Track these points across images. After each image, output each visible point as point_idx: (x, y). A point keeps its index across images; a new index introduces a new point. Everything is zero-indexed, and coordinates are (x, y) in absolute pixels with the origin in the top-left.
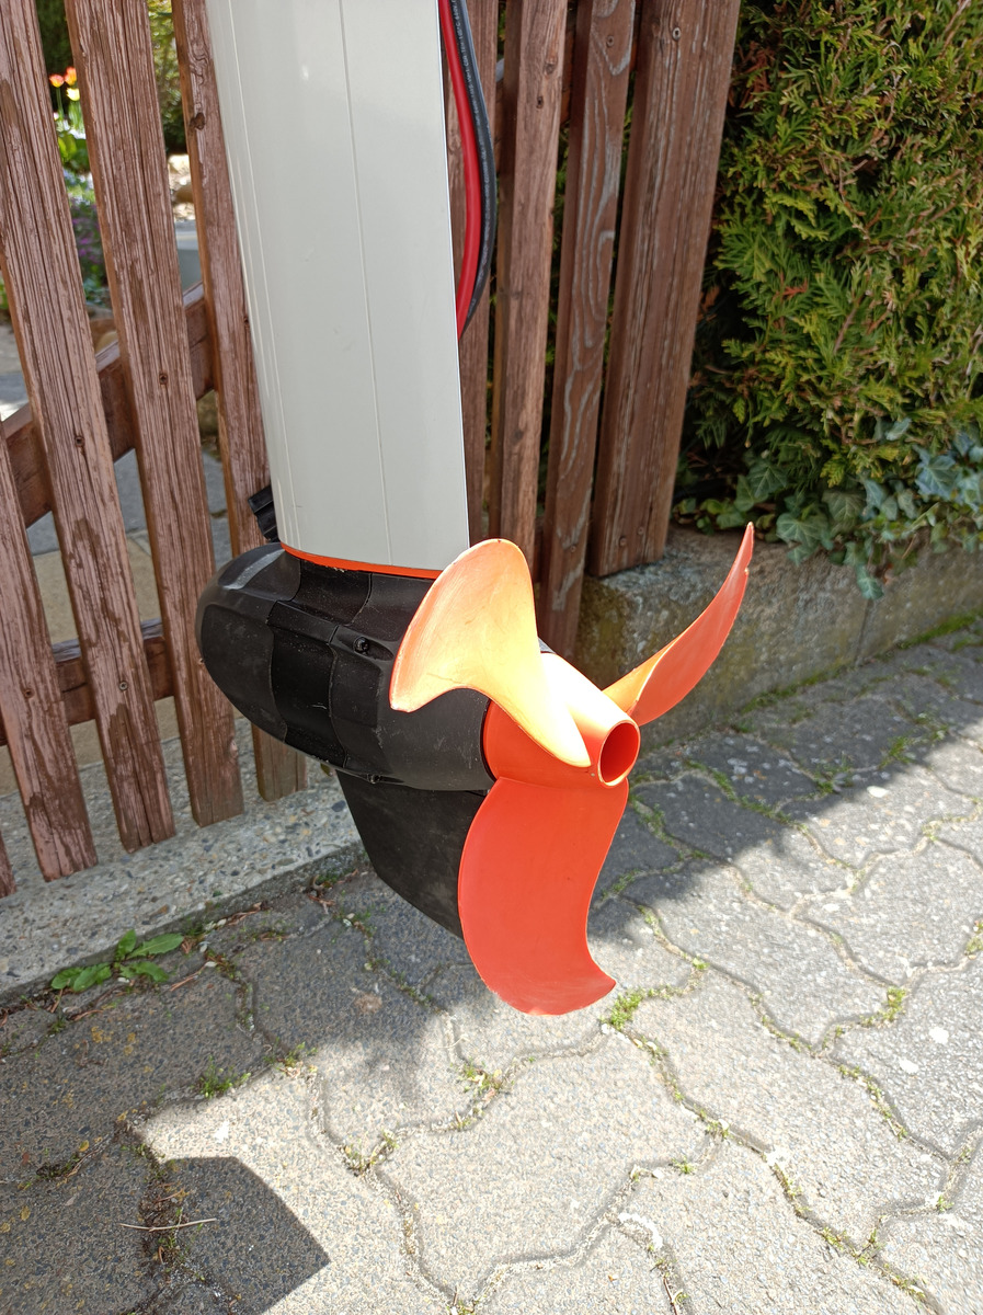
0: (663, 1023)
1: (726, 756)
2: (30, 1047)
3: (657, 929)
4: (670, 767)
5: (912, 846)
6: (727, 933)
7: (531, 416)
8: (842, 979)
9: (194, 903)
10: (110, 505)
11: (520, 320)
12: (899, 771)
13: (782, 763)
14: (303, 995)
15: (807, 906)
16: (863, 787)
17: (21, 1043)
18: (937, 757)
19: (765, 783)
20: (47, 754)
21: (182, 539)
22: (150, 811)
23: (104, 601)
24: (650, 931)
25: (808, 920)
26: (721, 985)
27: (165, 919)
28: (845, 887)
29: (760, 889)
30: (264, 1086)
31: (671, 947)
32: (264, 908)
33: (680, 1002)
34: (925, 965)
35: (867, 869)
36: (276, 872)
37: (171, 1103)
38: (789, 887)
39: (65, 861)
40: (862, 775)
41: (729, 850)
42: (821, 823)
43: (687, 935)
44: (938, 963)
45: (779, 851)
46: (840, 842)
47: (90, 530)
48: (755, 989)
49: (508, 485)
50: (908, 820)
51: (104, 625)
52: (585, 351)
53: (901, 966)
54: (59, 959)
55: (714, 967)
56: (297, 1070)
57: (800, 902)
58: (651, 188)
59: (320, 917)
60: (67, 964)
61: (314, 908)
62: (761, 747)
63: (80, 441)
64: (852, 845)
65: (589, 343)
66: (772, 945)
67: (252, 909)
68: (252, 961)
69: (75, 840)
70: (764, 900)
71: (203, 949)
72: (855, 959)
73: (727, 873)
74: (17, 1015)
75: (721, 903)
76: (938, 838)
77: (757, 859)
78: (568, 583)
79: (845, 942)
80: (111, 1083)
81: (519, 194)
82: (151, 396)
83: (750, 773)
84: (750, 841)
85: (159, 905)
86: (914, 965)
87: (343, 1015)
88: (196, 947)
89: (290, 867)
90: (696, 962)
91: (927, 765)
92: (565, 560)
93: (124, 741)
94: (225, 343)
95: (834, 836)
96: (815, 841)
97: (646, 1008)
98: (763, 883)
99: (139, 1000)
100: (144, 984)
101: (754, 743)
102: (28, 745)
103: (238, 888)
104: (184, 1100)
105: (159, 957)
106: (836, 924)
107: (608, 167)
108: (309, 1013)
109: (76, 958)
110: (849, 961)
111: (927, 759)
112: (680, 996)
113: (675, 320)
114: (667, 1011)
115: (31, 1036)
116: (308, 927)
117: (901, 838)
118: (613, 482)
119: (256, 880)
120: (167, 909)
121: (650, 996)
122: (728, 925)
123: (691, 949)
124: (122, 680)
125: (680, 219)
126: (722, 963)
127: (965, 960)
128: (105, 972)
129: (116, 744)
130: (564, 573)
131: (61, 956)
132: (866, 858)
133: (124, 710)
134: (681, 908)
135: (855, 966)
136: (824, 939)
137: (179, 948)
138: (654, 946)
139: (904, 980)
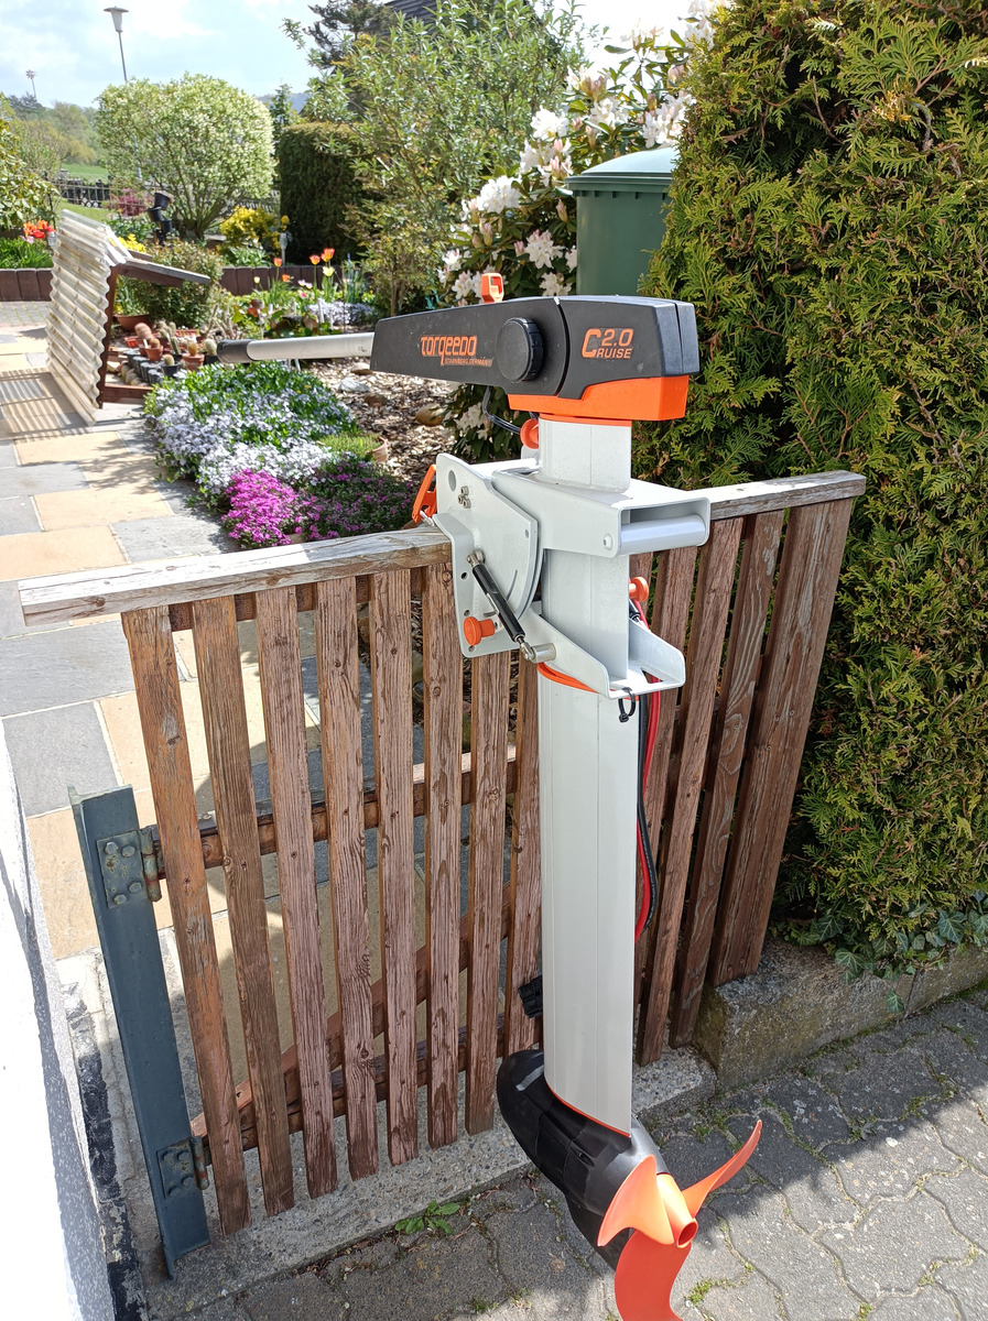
0: (721, 1305)
1: (792, 1097)
2: (387, 1267)
3: (727, 1236)
4: (753, 1103)
5: (905, 1193)
6: (769, 1245)
7: (674, 923)
8: (835, 1292)
9: (466, 1186)
10: (454, 1001)
11: (671, 882)
12: (913, 1125)
13: (831, 1107)
14: (523, 1253)
15: (824, 1232)
16: (883, 1137)
17: (383, 1263)
18: (944, 1115)
19: (816, 1125)
20: (405, 1108)
21: (484, 1008)
22: (447, 1130)
23: (444, 1040)
24: (723, 1237)
25: (822, 1244)
26: (760, 1283)
27: (451, 1194)
28: (851, 1221)
29: (796, 1215)
30: (504, 1310)
31: (734, 1251)
32: (501, 1188)
33: (733, 1291)
34: (890, 1290)
35: (870, 1208)
36: (509, 1169)
37: (459, 1313)
38: (815, 1215)
39: (403, 1156)
40: (885, 1125)
41: (781, 1180)
42: (847, 1165)
43: (745, 1244)
44: (898, 1290)
45: (815, 1186)
46: (856, 1183)
47: (443, 1012)
48: (780, 1291)
49: (658, 954)
50: (908, 1171)
51: (442, 1050)
52: (709, 887)
53: (874, 1288)
54: (399, 1215)
55: (758, 1270)
56: (521, 1302)
57: (820, 1228)
58: (752, 812)
59: (532, 1199)
60: (403, 1217)
61: (528, 1191)
62: (819, 1090)
63: (446, 978)
64: (864, 1187)
65: (711, 884)
66: (795, 1259)
67: (495, 1188)
68: (497, 1225)
69: (410, 1147)
70: (797, 1223)
71: (469, 1214)
72: (846, 1279)
73: (778, 1198)
74: (379, 1244)
75: (770, 1222)
76: (925, 1190)
77: (799, 1190)
78: (692, 996)
79: (842, 1264)
80: (429, 1295)
81: (674, 833)
82: (480, 955)
83: (806, 1115)
84: (796, 1175)
85: (448, 1184)
86: (882, 1288)
87: (545, 1271)
88: (466, 1212)
89: (517, 1166)
90: (747, 1264)
91: (934, 1122)
92: (691, 984)
93: (441, 1099)
94: (518, 926)
95: (854, 1178)
96: (840, 1181)
97: (713, 1292)
98: (799, 1210)
99: (439, 1243)
100: (440, 1234)
101: (814, 1087)
102: (398, 1105)
103: (489, 1177)
104: (465, 1312)
105: (447, 1217)
106: (839, 1250)
107: (726, 810)
108: (527, 1266)
109: (407, 1214)
110: (842, 1279)
111: (935, 1116)
112: (734, 1287)
113: (766, 862)
114: (725, 1297)
115: (387, 1259)
116: (525, 1205)
117: (899, 1186)
118: (724, 942)
119: (498, 1173)
120: (452, 1188)
121: (716, 1284)
122: (770, 1240)
123: (746, 1254)
124: (445, 1072)
125: (770, 820)
126: (762, 1268)
127: (918, 1289)
128: (421, 1224)
129: (437, 1100)
130: (691, 990)
131: (400, 1212)
132: (871, 1199)
133: (444, 1086)
134: (744, 1222)
135: (845, 1283)
136: (830, 1260)
137: (457, 1212)
138: (724, 1248)
139: (874, 1299)
